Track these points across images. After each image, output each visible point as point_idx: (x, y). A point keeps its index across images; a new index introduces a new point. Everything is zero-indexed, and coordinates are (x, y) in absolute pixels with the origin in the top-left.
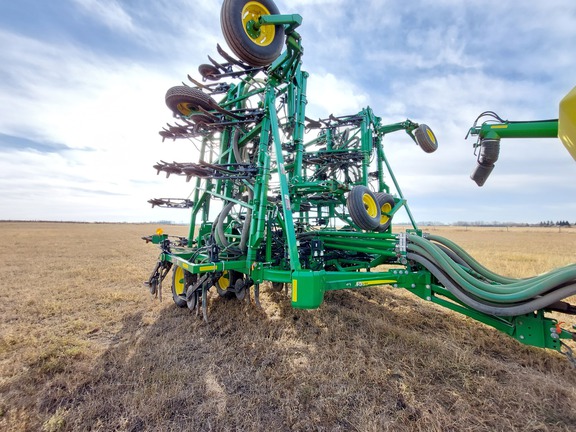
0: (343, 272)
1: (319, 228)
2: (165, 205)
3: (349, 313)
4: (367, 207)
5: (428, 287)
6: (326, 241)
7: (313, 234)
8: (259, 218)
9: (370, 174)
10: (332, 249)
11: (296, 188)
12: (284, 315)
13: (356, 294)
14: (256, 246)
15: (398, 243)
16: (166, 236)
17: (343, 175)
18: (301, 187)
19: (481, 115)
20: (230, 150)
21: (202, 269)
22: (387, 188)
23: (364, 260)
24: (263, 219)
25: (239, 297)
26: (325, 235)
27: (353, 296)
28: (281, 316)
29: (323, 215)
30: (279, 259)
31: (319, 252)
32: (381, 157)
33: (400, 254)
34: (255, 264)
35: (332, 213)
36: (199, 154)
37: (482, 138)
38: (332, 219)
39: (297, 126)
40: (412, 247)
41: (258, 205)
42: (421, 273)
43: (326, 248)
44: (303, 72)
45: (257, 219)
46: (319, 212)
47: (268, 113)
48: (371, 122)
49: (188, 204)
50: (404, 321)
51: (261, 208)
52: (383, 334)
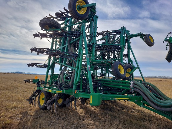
0: (109, 95)
1: (102, 77)
2: (35, 66)
3: (113, 114)
4: (120, 70)
5: (142, 101)
6: (103, 83)
7: (98, 80)
8: (78, 73)
9: (124, 55)
10: (107, 87)
11: (92, 62)
12: (86, 113)
13: (117, 107)
14: (77, 84)
15: (131, 85)
16: (39, 79)
17: (112, 55)
18: (94, 62)
19: (170, 33)
20: (66, 45)
21: (57, 92)
22: (132, 61)
23: (120, 92)
24: (80, 74)
25: (67, 106)
26: (103, 81)
27: (116, 108)
28: (84, 113)
29: (104, 72)
30: (85, 90)
31: (101, 88)
32: (129, 48)
33: (131, 89)
34: (76, 91)
35: (107, 71)
36: (51, 44)
37: (169, 42)
38: (108, 74)
39: (93, 37)
40: (136, 86)
41: (78, 68)
42: (139, 96)
43: (103, 86)
44: (96, 16)
45: (78, 74)
46: (102, 70)
47: (82, 34)
48: (125, 33)
49: (45, 66)
50: (135, 117)
51: (79, 70)
52: (125, 121)
